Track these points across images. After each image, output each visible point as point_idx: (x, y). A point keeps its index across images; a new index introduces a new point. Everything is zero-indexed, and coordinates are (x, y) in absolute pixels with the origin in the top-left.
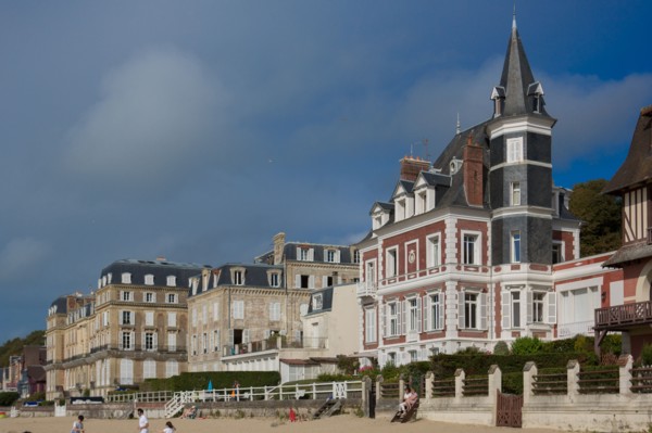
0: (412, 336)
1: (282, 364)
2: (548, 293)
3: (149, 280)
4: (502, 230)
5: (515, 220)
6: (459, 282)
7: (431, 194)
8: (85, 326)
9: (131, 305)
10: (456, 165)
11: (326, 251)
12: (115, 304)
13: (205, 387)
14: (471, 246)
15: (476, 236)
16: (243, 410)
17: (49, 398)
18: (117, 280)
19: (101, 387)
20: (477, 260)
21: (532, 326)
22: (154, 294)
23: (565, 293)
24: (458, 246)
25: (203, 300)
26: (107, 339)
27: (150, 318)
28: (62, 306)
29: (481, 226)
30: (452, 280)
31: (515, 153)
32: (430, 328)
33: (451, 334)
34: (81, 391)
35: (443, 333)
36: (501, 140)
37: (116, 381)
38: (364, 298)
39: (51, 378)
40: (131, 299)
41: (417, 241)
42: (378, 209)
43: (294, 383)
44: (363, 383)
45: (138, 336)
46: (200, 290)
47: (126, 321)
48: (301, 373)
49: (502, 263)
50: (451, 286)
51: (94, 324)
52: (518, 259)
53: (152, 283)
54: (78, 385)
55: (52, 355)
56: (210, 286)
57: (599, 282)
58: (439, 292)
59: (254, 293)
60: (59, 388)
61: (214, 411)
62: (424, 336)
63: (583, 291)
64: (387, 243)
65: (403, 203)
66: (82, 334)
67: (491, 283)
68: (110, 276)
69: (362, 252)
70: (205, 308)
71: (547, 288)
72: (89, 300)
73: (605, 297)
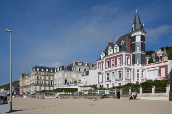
0: (113, 80)
1: (78, 87)
2: (145, 71)
3: (42, 70)
4: (135, 57)
5: (138, 54)
6: (126, 68)
7: (118, 48)
8: (28, 79)
9: (39, 75)
10: (123, 42)
11: (84, 63)
12: (36, 75)
13: (62, 92)
14: (128, 60)
15: (129, 58)
16: (76, 97)
17: (20, 94)
18: (36, 70)
19: (32, 92)
20: (129, 63)
21: (142, 78)
22: (44, 73)
23: (148, 71)
24: (126, 60)
25: (58, 73)
26: (34, 82)
27: (43, 78)
28: (23, 75)
29: (130, 56)
30: (124, 67)
31: (138, 39)
32: (118, 78)
33: (124, 80)
34: (27, 92)
35: (122, 79)
36: (135, 36)
37: (36, 91)
38: (99, 72)
39: (21, 90)
40: (39, 74)
41: (115, 59)
42: (102, 53)
44: (116, 90)
45: (40, 82)
46: (57, 71)
47: (38, 78)
48: (83, 89)
49: (135, 64)
50: (124, 69)
51: (30, 79)
52: (138, 63)
53: (43, 71)
54: (27, 91)
55: (21, 85)
56: (59, 70)
57: (158, 68)
58: (121, 70)
59: (69, 72)
60: (23, 92)
61: (67, 97)
62: (116, 80)
63: (154, 70)
64: (106, 60)
65: (111, 51)
66: (27, 81)
67: (132, 68)
68: (34, 69)
69: (98, 62)
70: (58, 75)
71: (144, 70)
72: (29, 74)
73: (160, 71)
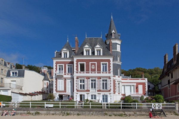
5: (119, 65)
31: (118, 49)
32: (102, 89)
36: (115, 44)
41: (96, 63)
43: (29, 101)
49: (116, 75)
57: (135, 84)
58: (107, 79)
64: (79, 61)
73: (137, 88)
